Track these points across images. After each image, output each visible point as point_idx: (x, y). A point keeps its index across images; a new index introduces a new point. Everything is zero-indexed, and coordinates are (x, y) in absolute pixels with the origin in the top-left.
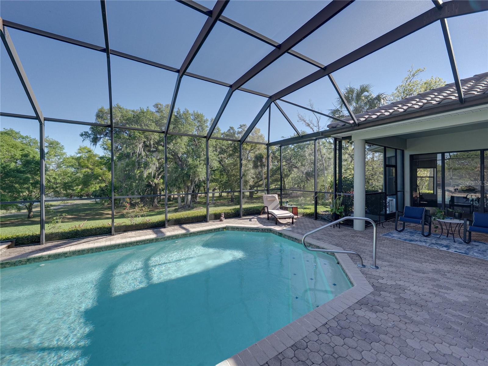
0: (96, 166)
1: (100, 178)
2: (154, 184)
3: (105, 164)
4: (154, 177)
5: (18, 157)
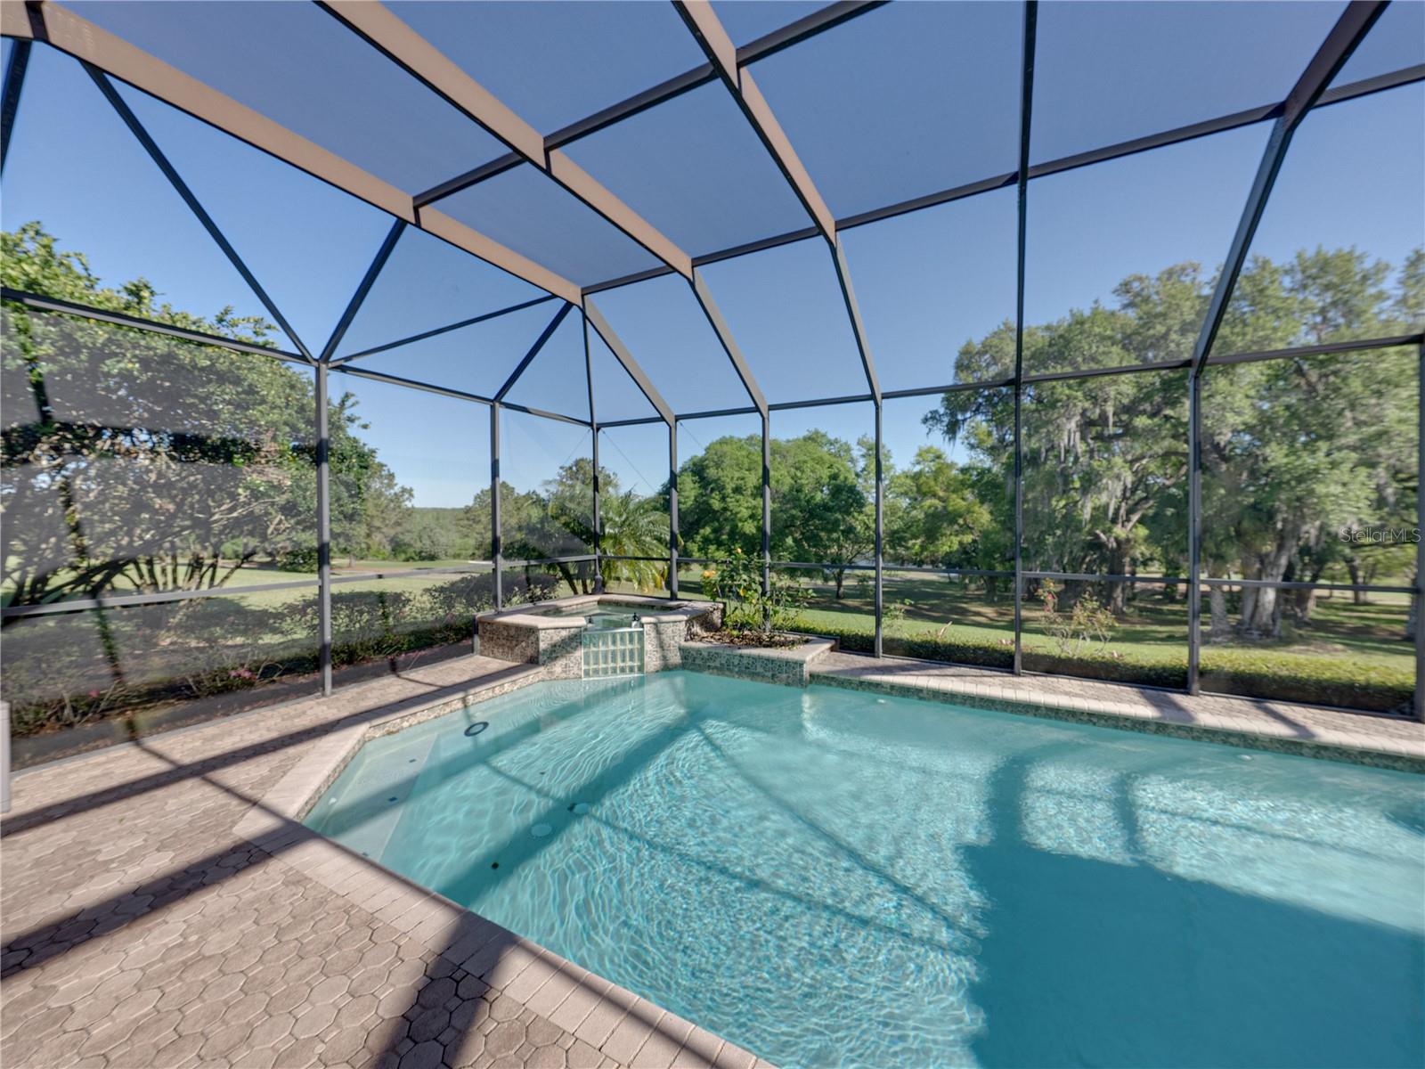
0: (953, 492)
1: (961, 521)
2: (1112, 540)
3: (973, 486)
4: (1114, 521)
5: (825, 480)
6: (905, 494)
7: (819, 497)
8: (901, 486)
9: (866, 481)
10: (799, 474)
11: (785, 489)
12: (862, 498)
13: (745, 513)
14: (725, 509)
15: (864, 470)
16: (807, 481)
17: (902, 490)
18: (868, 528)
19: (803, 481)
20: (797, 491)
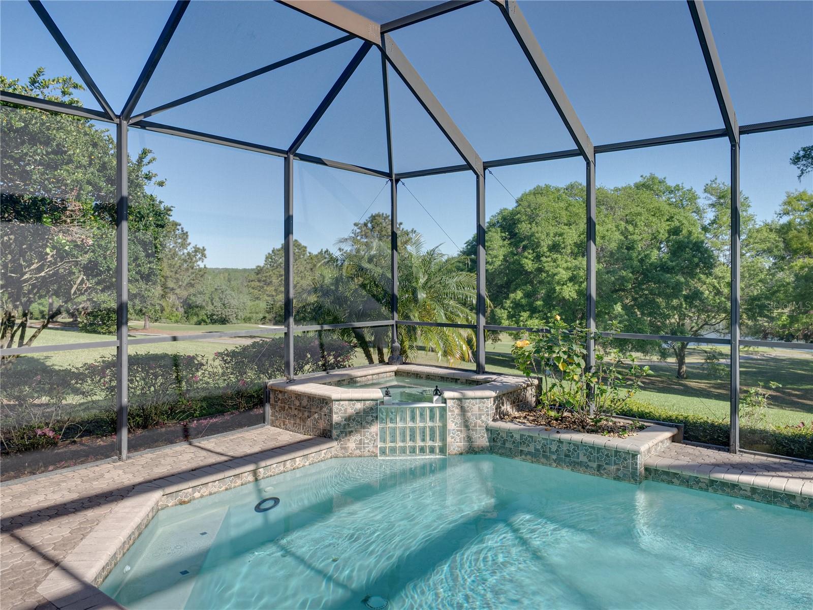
5: (663, 236)
6: (769, 251)
7: (655, 255)
8: (763, 241)
9: (716, 236)
10: (631, 228)
11: (613, 246)
12: (710, 257)
13: (564, 275)
14: (540, 270)
15: (713, 222)
16: (641, 236)
17: (764, 246)
18: (718, 293)
19: (635, 237)
20: (628, 249)
